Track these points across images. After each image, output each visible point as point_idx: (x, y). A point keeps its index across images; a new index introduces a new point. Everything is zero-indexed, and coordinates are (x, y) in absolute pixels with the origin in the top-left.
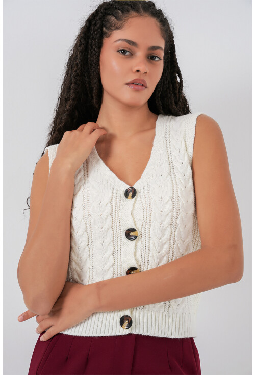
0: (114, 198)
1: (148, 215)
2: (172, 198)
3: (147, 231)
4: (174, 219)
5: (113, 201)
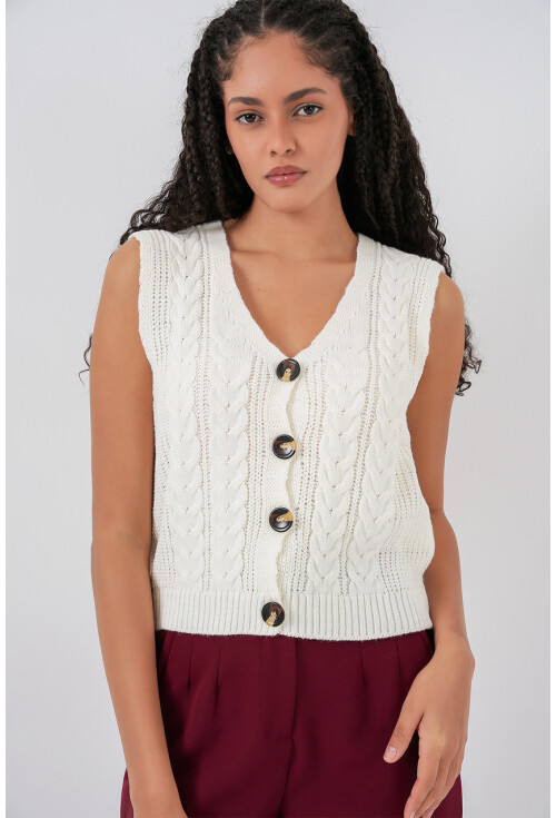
0: (254, 377)
1: (319, 415)
2: (366, 389)
3: (314, 446)
4: (366, 429)
5: (255, 380)
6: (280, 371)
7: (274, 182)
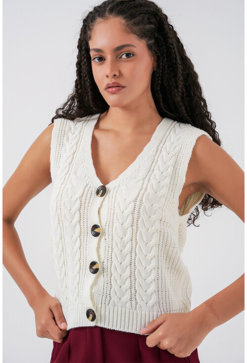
0: (84, 195)
1: (112, 214)
2: (135, 201)
3: (110, 230)
4: (135, 221)
5: (84, 197)
6: (98, 193)
7: (109, 92)
